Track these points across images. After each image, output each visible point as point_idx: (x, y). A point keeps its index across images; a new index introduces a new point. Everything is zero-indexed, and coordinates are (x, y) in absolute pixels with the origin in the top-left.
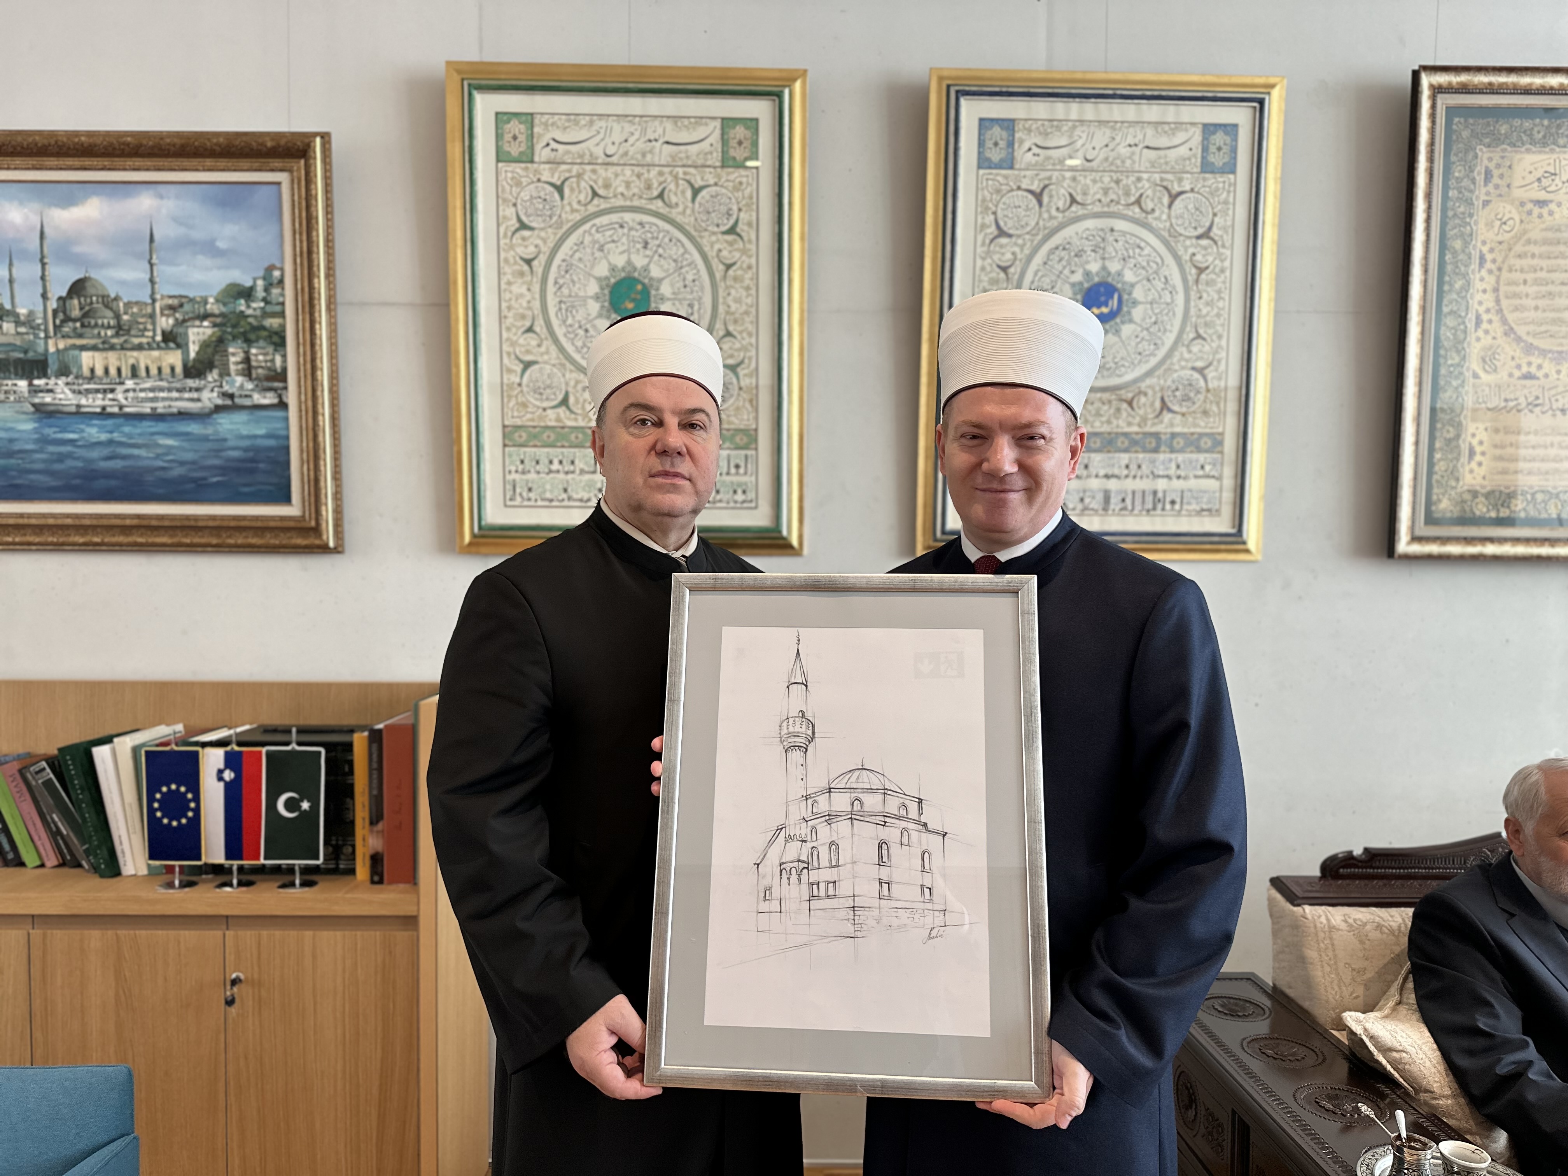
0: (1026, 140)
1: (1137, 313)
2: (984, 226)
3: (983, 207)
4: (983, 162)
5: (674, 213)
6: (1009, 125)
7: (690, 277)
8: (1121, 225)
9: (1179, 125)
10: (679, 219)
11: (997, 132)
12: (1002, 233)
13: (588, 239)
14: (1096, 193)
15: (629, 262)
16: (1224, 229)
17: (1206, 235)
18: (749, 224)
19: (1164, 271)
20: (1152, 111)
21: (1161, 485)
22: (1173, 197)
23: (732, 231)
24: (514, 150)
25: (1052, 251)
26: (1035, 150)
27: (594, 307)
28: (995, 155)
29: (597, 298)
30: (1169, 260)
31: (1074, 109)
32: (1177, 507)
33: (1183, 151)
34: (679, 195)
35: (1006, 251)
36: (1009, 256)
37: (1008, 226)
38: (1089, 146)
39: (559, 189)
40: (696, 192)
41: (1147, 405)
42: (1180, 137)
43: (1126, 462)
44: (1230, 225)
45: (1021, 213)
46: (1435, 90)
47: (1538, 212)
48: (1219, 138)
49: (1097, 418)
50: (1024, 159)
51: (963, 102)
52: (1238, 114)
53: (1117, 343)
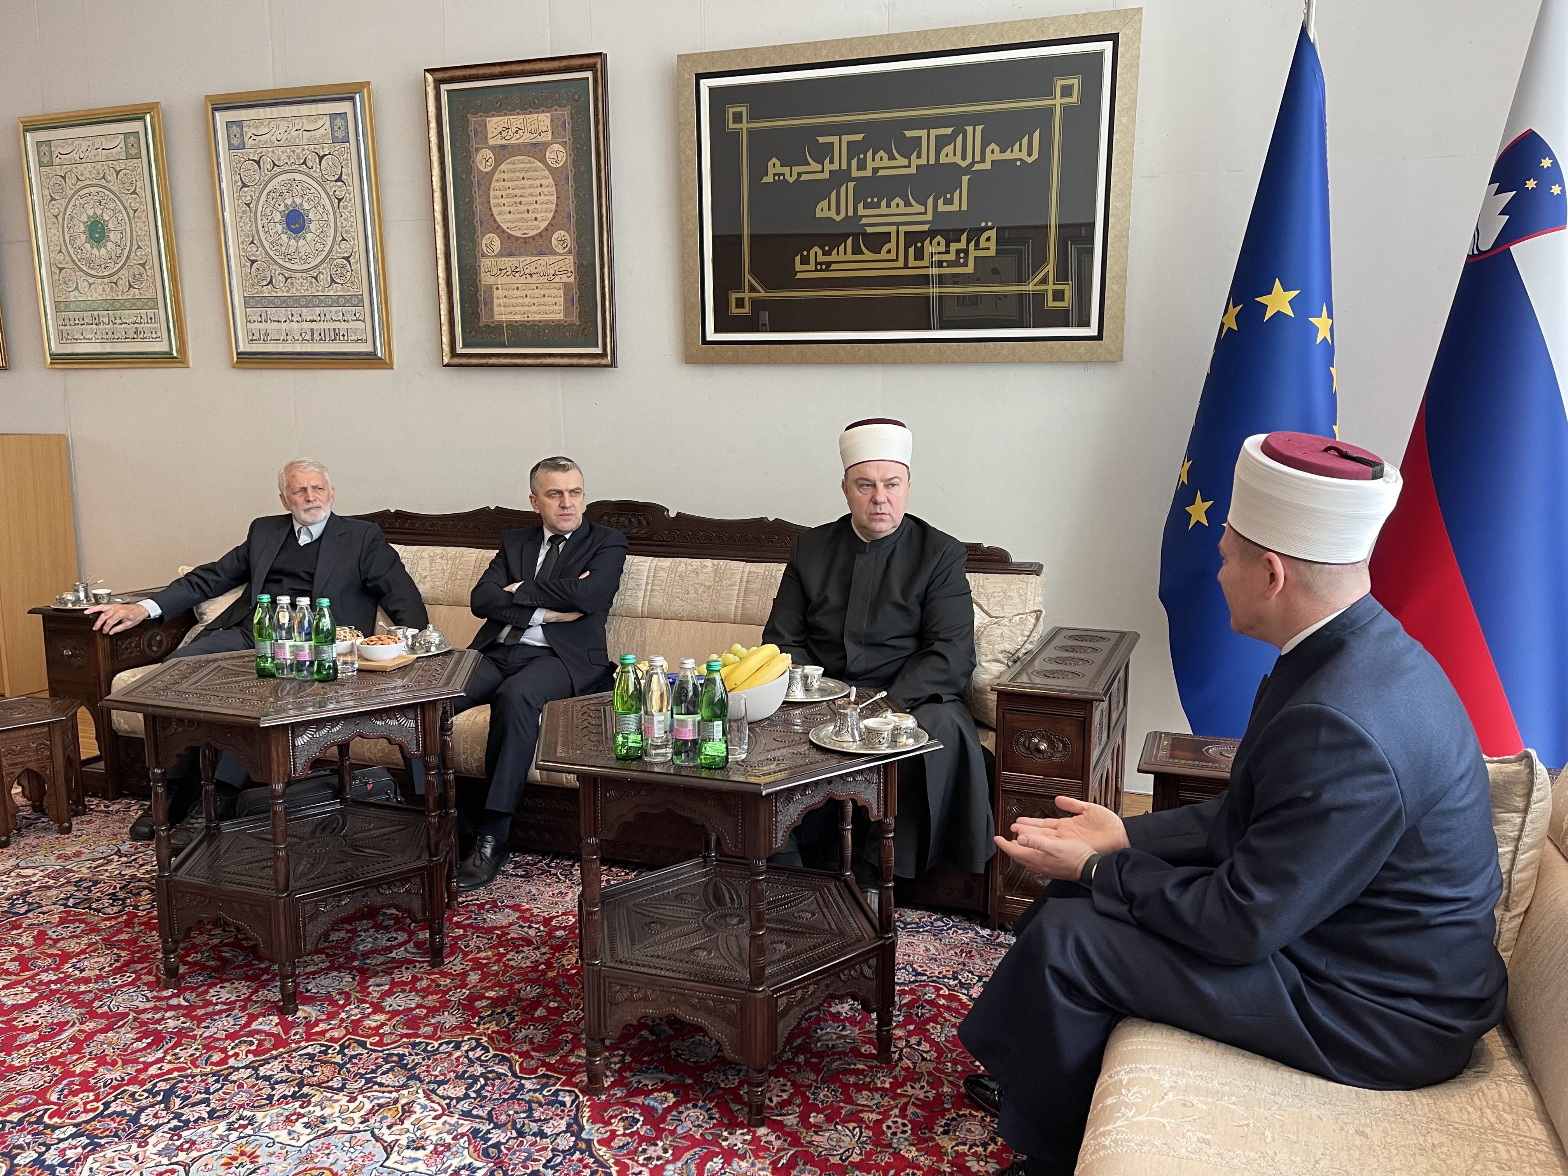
0: (249, 132)
1: (313, 226)
2: (236, 182)
3: (234, 171)
4: (231, 147)
5: (110, 186)
6: (239, 123)
7: (120, 218)
8: (298, 176)
9: (318, 117)
10: (112, 188)
11: (235, 129)
12: (245, 185)
13: (78, 202)
14: (284, 158)
15: (95, 213)
16: (348, 175)
17: (339, 180)
18: (141, 188)
19: (322, 202)
20: (305, 109)
21: (336, 325)
22: (321, 158)
23: (134, 192)
24: (45, 160)
25: (268, 195)
26: (254, 137)
27: (83, 237)
28: (235, 142)
29: (84, 233)
30: (324, 195)
31: (268, 112)
32: (346, 338)
33: (322, 130)
34: (111, 176)
35: (248, 194)
36: (249, 198)
37: (246, 181)
38: (278, 132)
39: (64, 178)
40: (118, 173)
41: (324, 279)
42: (319, 123)
43: (318, 313)
44: (350, 172)
45: (252, 174)
46: (438, 83)
47: (503, 153)
48: (339, 122)
49: (302, 287)
50: (249, 143)
51: (217, 114)
52: (345, 107)
53: (305, 244)
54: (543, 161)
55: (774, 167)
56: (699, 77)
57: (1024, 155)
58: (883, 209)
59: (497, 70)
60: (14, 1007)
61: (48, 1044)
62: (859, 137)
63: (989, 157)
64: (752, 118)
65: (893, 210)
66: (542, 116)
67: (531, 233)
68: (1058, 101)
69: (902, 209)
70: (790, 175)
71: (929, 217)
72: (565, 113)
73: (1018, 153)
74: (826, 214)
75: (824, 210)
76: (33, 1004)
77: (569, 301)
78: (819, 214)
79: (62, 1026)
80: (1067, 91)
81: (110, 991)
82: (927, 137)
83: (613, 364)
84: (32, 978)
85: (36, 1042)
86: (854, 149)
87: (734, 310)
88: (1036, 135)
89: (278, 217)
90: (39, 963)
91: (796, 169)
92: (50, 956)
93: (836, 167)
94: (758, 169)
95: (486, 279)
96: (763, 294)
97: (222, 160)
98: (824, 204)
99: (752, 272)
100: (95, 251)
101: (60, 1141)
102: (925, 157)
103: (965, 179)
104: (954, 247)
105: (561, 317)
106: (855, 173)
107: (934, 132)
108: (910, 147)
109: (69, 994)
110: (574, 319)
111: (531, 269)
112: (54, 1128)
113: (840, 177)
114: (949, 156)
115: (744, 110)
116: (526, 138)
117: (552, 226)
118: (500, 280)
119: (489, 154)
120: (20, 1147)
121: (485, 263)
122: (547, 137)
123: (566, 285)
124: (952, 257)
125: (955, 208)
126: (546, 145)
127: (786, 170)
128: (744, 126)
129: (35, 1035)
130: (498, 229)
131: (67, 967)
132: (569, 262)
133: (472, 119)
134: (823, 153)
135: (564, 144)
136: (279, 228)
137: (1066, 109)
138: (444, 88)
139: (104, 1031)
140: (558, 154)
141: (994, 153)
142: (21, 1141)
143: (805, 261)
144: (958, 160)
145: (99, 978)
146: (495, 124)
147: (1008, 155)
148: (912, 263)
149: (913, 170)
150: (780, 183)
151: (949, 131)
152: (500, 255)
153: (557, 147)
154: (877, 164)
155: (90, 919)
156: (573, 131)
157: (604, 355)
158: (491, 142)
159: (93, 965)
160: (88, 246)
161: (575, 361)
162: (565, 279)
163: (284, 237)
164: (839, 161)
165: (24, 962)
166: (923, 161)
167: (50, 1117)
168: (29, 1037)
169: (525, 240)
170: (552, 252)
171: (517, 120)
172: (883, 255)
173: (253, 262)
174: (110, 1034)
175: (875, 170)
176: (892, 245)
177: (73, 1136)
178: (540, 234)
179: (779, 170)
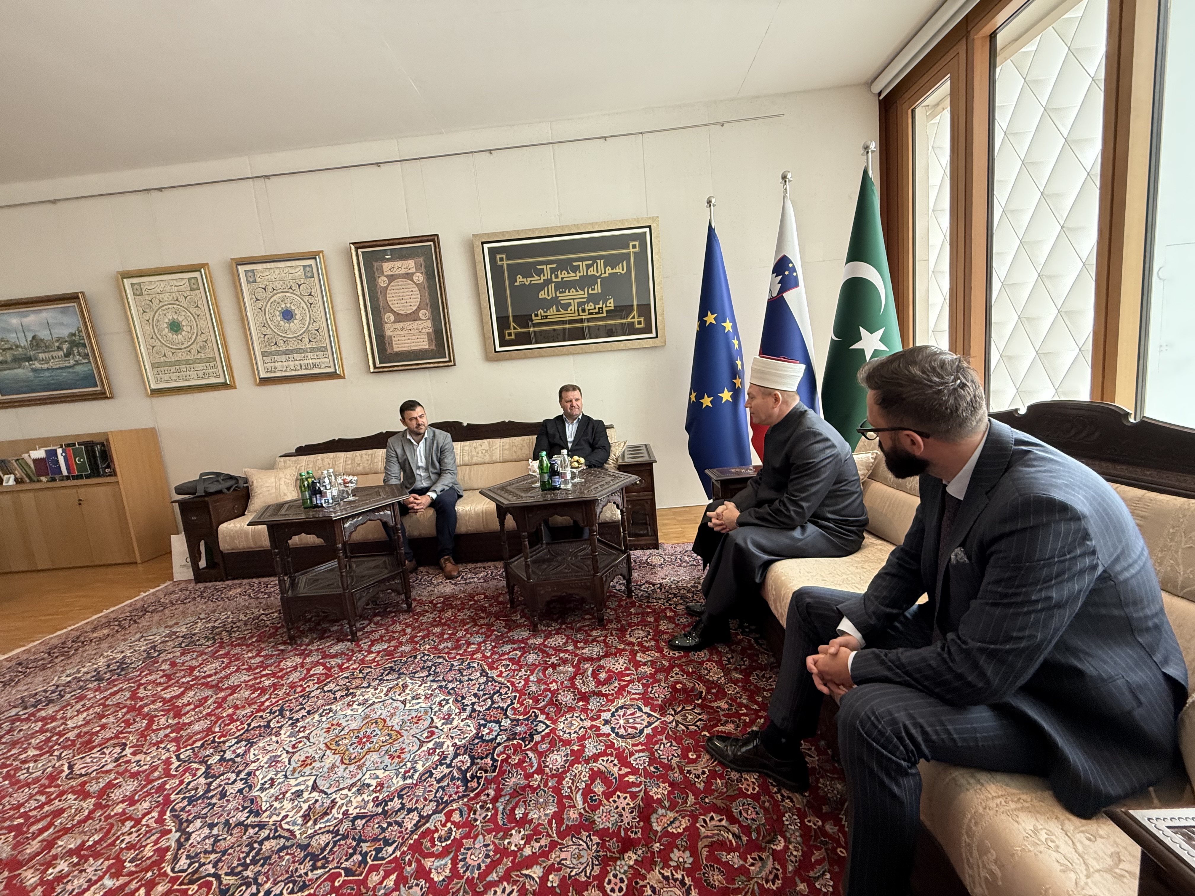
0: (258, 275)
1: (297, 317)
2: (252, 298)
3: (251, 294)
4: (248, 282)
5: (181, 304)
6: (253, 271)
7: (189, 320)
8: (287, 294)
9: (297, 266)
10: (183, 305)
11: (250, 274)
12: (257, 300)
13: (161, 313)
14: (279, 286)
15: (173, 318)
17: (310, 295)
18: (201, 304)
19: (301, 305)
20: (289, 264)
21: (314, 361)
22: (299, 286)
23: (197, 307)
24: (138, 293)
25: (271, 303)
26: (261, 277)
27: (167, 330)
28: (251, 280)
29: (167, 328)
30: (302, 302)
31: (268, 265)
32: (320, 366)
33: (299, 273)
34: (182, 299)
35: (260, 304)
37: (258, 298)
38: (275, 275)
39: (151, 301)
40: (186, 298)
41: (305, 340)
42: (297, 270)
43: (302, 356)
44: (316, 291)
45: (261, 294)
46: (357, 249)
47: (392, 278)
48: (308, 269)
49: (293, 345)
50: (259, 280)
51: (239, 267)
52: (311, 262)
53: (294, 325)
54: (412, 280)
55: (520, 279)
56: (483, 243)
57: (621, 271)
58: (567, 293)
59: (387, 242)
60: (172, 698)
61: (201, 708)
62: (554, 266)
63: (607, 272)
64: (508, 259)
65: (571, 294)
66: (410, 262)
67: (409, 312)
68: (631, 250)
69: (575, 293)
70: (527, 281)
71: (586, 295)
72: (421, 260)
73: (618, 270)
74: (544, 296)
75: (542, 295)
76: (183, 693)
77: (430, 340)
78: (540, 297)
79: (206, 699)
80: (634, 247)
81: (226, 677)
82: (582, 265)
83: (455, 365)
84: (177, 682)
85: (194, 709)
86: (552, 271)
87: (507, 338)
88: (625, 263)
89: (278, 313)
90: (177, 675)
91: (529, 279)
92: (183, 670)
93: (546, 278)
94: (513, 280)
95: (388, 333)
96: (520, 330)
97: (243, 288)
98: (542, 292)
99: (514, 322)
100: (175, 336)
101: (230, 747)
102: (583, 272)
103: (599, 280)
104: (597, 306)
105: (427, 347)
106: (554, 280)
107: (585, 263)
108: (576, 269)
109: (203, 684)
110: (433, 347)
111: (410, 327)
112: (224, 742)
113: (548, 282)
114: (591, 272)
115: (504, 256)
116: (403, 271)
117: (419, 308)
118: (395, 333)
119: (385, 279)
120: (208, 756)
121: (387, 326)
122: (414, 270)
123: (428, 333)
124: (597, 310)
125: (596, 291)
126: (413, 274)
127: (525, 280)
128: (505, 262)
129: (192, 706)
130: (392, 311)
131: (196, 673)
132: (429, 324)
133: (375, 264)
134: (540, 272)
135: (422, 273)
136: (279, 319)
137: (635, 253)
138: (360, 251)
139: (230, 695)
140: (419, 277)
141: (609, 270)
142: (208, 753)
143: (536, 315)
144: (595, 273)
145: (216, 674)
146: (387, 266)
147: (614, 271)
148: (581, 313)
149: (578, 278)
150: (523, 285)
151: (590, 262)
152: (394, 322)
153: (418, 274)
154: (563, 276)
155: (198, 650)
156: (426, 267)
157: (450, 361)
158: (386, 274)
159: (209, 668)
160: (170, 334)
161: (436, 365)
162: (427, 330)
163: (282, 323)
164: (547, 275)
165: (169, 677)
166: (581, 274)
167: (219, 738)
168: (188, 708)
169: (406, 315)
170: (420, 319)
171: (397, 264)
172: (569, 311)
173: (265, 335)
174: (235, 695)
175: (562, 278)
176: (572, 307)
177: (237, 743)
178: (414, 312)
179: (522, 280)
